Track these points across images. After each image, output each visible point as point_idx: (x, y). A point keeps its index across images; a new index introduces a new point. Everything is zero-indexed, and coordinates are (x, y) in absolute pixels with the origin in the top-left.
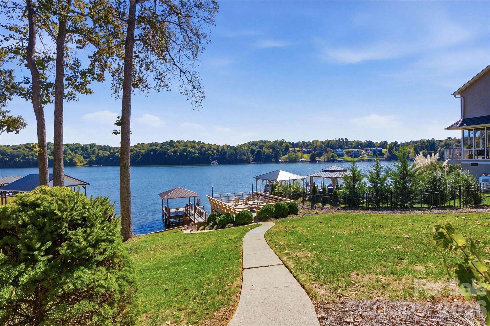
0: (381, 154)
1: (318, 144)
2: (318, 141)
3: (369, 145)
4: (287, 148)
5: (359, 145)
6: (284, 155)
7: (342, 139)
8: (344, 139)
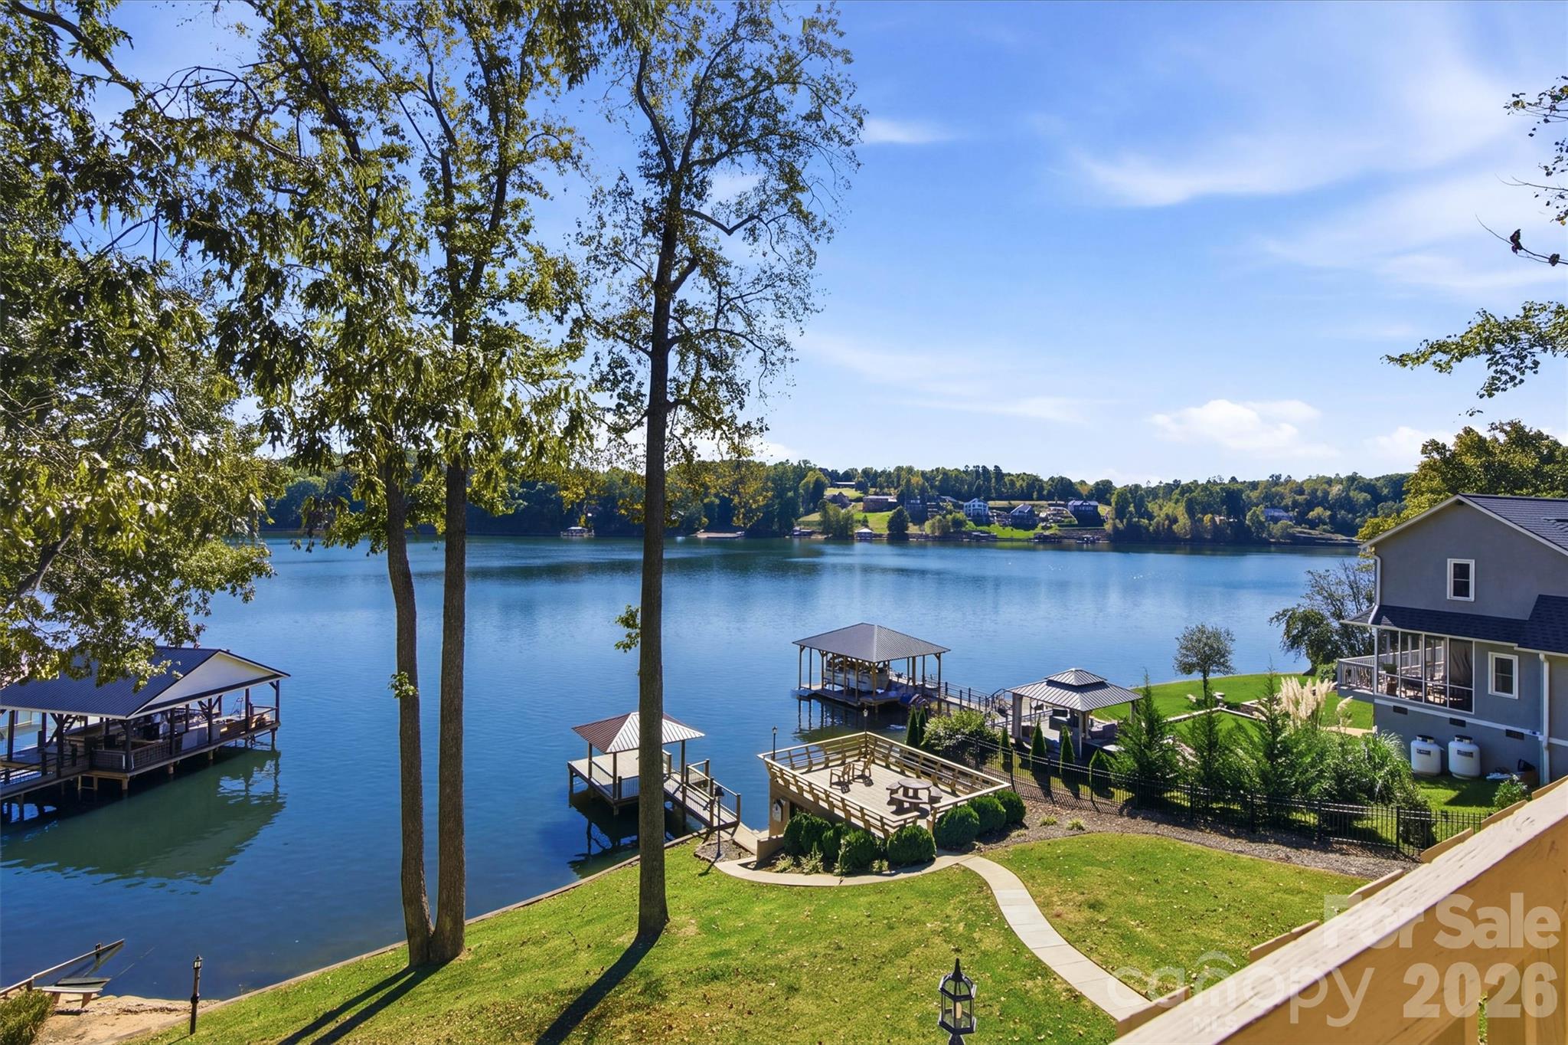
0: (1096, 520)
1: (914, 480)
2: (910, 470)
3: (1063, 489)
4: (819, 487)
5: (1032, 488)
6: (808, 513)
7: (984, 468)
8: (991, 468)
